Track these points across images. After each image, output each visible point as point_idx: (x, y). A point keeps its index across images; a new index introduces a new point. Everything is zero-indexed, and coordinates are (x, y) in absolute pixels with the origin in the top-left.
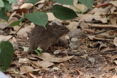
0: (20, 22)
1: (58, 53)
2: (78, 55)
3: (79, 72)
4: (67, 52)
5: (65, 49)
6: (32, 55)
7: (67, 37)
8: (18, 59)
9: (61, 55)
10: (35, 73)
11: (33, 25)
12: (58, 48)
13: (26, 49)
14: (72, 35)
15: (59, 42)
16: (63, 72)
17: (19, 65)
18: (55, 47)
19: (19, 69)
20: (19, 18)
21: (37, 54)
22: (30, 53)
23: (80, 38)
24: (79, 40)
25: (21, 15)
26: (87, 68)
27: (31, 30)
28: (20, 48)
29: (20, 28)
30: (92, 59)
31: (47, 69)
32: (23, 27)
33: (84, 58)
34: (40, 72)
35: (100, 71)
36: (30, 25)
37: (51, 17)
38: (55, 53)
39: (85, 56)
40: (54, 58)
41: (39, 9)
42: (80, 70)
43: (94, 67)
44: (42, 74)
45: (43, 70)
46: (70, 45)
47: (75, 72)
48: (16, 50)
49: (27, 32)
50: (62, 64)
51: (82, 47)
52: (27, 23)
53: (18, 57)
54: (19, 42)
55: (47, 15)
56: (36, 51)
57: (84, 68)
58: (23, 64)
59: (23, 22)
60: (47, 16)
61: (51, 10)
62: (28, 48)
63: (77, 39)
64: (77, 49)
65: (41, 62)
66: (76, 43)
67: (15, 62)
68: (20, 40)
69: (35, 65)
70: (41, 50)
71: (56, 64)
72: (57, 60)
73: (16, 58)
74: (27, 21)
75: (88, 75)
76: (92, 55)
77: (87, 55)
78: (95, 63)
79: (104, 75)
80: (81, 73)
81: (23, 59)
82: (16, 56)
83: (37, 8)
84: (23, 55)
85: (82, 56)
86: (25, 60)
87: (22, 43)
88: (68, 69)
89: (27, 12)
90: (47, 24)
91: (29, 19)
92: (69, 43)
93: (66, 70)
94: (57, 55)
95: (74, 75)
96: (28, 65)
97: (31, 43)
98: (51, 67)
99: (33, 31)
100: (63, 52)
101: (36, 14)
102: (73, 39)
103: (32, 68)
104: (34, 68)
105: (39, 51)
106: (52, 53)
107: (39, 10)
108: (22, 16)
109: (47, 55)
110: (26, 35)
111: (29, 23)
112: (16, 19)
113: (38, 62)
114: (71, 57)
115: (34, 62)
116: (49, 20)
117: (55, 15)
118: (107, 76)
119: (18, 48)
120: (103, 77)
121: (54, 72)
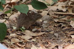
0: (11, 11)
1: (35, 30)
2: (47, 32)
3: (48, 42)
4: (41, 30)
5: (39, 28)
6: (18, 32)
7: (41, 20)
8: (10, 34)
9: (37, 31)
10: (20, 43)
11: (19, 13)
12: (35, 27)
14: (44, 19)
15: (36, 23)
16: (38, 42)
17: (10, 38)
18: (33, 27)
19: (10, 40)
20: (10, 8)
21: (21, 31)
22: (17, 31)
23: (49, 21)
24: (48, 22)
25: (12, 6)
26: (53, 40)
27: (18, 16)
28: (11, 27)
29: (11, 14)
30: (56, 34)
31: (28, 41)
32: (13, 14)
33: (51, 34)
34: (23, 43)
35: (62, 42)
36: (17, 13)
37: (31, 7)
38: (33, 30)
39: (52, 32)
40: (32, 34)
41: (23, 2)
42: (49, 41)
43: (58, 39)
44: (25, 44)
45: (25, 41)
46: (42, 25)
47: (45, 42)
48: (8, 28)
49: (15, 17)
50: (37, 37)
51: (50, 26)
52: (16, 11)
53: (10, 33)
54: (10, 24)
55: (28, 7)
56: (21, 29)
57: (52, 40)
58: (13, 37)
59: (13, 11)
61: (31, 3)
62: (16, 27)
63: (47, 22)
64: (47, 28)
65: (24, 36)
66: (46, 24)
67: (7, 36)
68: (11, 22)
69: (20, 38)
70: (24, 28)
71: (34, 37)
72: (35, 35)
74: (15, 10)
75: (54, 44)
76: (56, 32)
77: (53, 32)
78: (58, 37)
79: (64, 44)
80: (50, 43)
81: (12, 34)
82: (8, 32)
83: (22, 2)
84: (13, 32)
85: (50, 33)
86: (14, 35)
87: (12, 24)
88: (41, 41)
89: (15, 5)
90: (28, 12)
91: (17, 9)
92: (42, 24)
93: (40, 41)
94: (34, 32)
95: (45, 44)
96: (16, 38)
97: (18, 24)
98: (31, 39)
99: (19, 16)
101: (21, 6)
102: (44, 22)
103: (18, 40)
104: (20, 40)
105: (23, 29)
106: (31, 30)
107: (23, 4)
108: (12, 7)
109: (28, 31)
110: (15, 19)
111: (17, 11)
112: (8, 9)
113: (22, 36)
114: (43, 33)
115: (20, 36)
116: (29, 9)
117: (33, 6)
118: (66, 45)
119: (9, 27)
120: (63, 45)
121: (33, 43)
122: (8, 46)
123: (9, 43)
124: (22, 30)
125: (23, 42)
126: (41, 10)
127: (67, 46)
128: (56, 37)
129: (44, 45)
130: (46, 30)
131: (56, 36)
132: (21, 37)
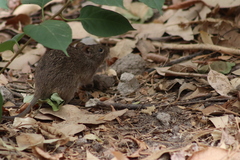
0: (14, 43)
1: (94, 105)
2: (135, 108)
3: (138, 142)
4: (113, 102)
5: (108, 96)
6: (41, 110)
7: (112, 72)
8: (12, 120)
9: (101, 108)
10: (48, 148)
11: (41, 49)
12: (93, 95)
13: (28, 99)
14: (123, 67)
16: (106, 143)
17: (13, 132)
18: (87, 93)
19: (14, 139)
20: (12, 34)
21: (50, 108)
22: (36, 107)
23: (138, 72)
24: (137, 77)
25: (17, 28)
26: (154, 134)
27: (38, 58)
28: (15, 96)
29: (14, 55)
30: (164, 116)
31: (72, 139)
32: (20, 52)
33: (147, 114)
34: (57, 146)
35: (182, 140)
36: (35, 48)
37: (78, 30)
38: (88, 105)
39: (150, 110)
40: (86, 116)
41: (52, 14)
42: (140, 139)
43: (169, 132)
44: (63, 149)
45: (64, 141)
46: (118, 87)
47: (129, 143)
48: (7, 100)
49: (29, 64)
50: (103, 127)
51: (142, 91)
52: (30, 44)
53: (12, 115)
54: (14, 85)
55: (69, 27)
56: (49, 101)
57: (149, 134)
58: (23, 130)
59: (20, 43)
60: (69, 30)
61: (78, 16)
62: (32, 96)
63: (132, 76)
64: (132, 95)
65: (60, 124)
66: (131, 83)
67: (5, 127)
68: (15, 79)
69: (47, 130)
70: (58, 99)
71: (91, 127)
72: (93, 118)
73: (7, 118)
74: (28, 41)
75: (157, 149)
76: (164, 108)
77: (153, 108)
78: (171, 123)
79: (188, 147)
80: (142, 145)
81: (21, 119)
82: (8, 113)
83: (49, 13)
84: (21, 111)
85: (143, 111)
86: (26, 121)
87: (19, 86)
88: (116, 138)
89: (29, 22)
91: (33, 37)
92: (116, 85)
93: (111, 140)
94: (92, 110)
95: (128, 150)
96: (34, 131)
97: (37, 84)
98: (81, 134)
100: (105, 103)
101: (47, 26)
102: (124, 76)
103: (40, 136)
104: (46, 138)
105: (54, 102)
106: (82, 105)
107: (53, 18)
108: (19, 31)
109: (71, 109)
110: (27, 70)
111: (33, 44)
112: (6, 36)
113: (54, 124)
114: (121, 113)
115: (45, 125)
116: (74, 37)
117: (86, 27)
118: (196, 149)
119: (11, 97)
120: (187, 151)
121: (87, 145)
122: (9, 157)
123: (9, 147)
124: (52, 104)
125: (56, 143)
126: (113, 39)
127: (199, 152)
128: (162, 124)
129: (125, 152)
130: (131, 103)
131: (163, 120)
132: (49, 128)
